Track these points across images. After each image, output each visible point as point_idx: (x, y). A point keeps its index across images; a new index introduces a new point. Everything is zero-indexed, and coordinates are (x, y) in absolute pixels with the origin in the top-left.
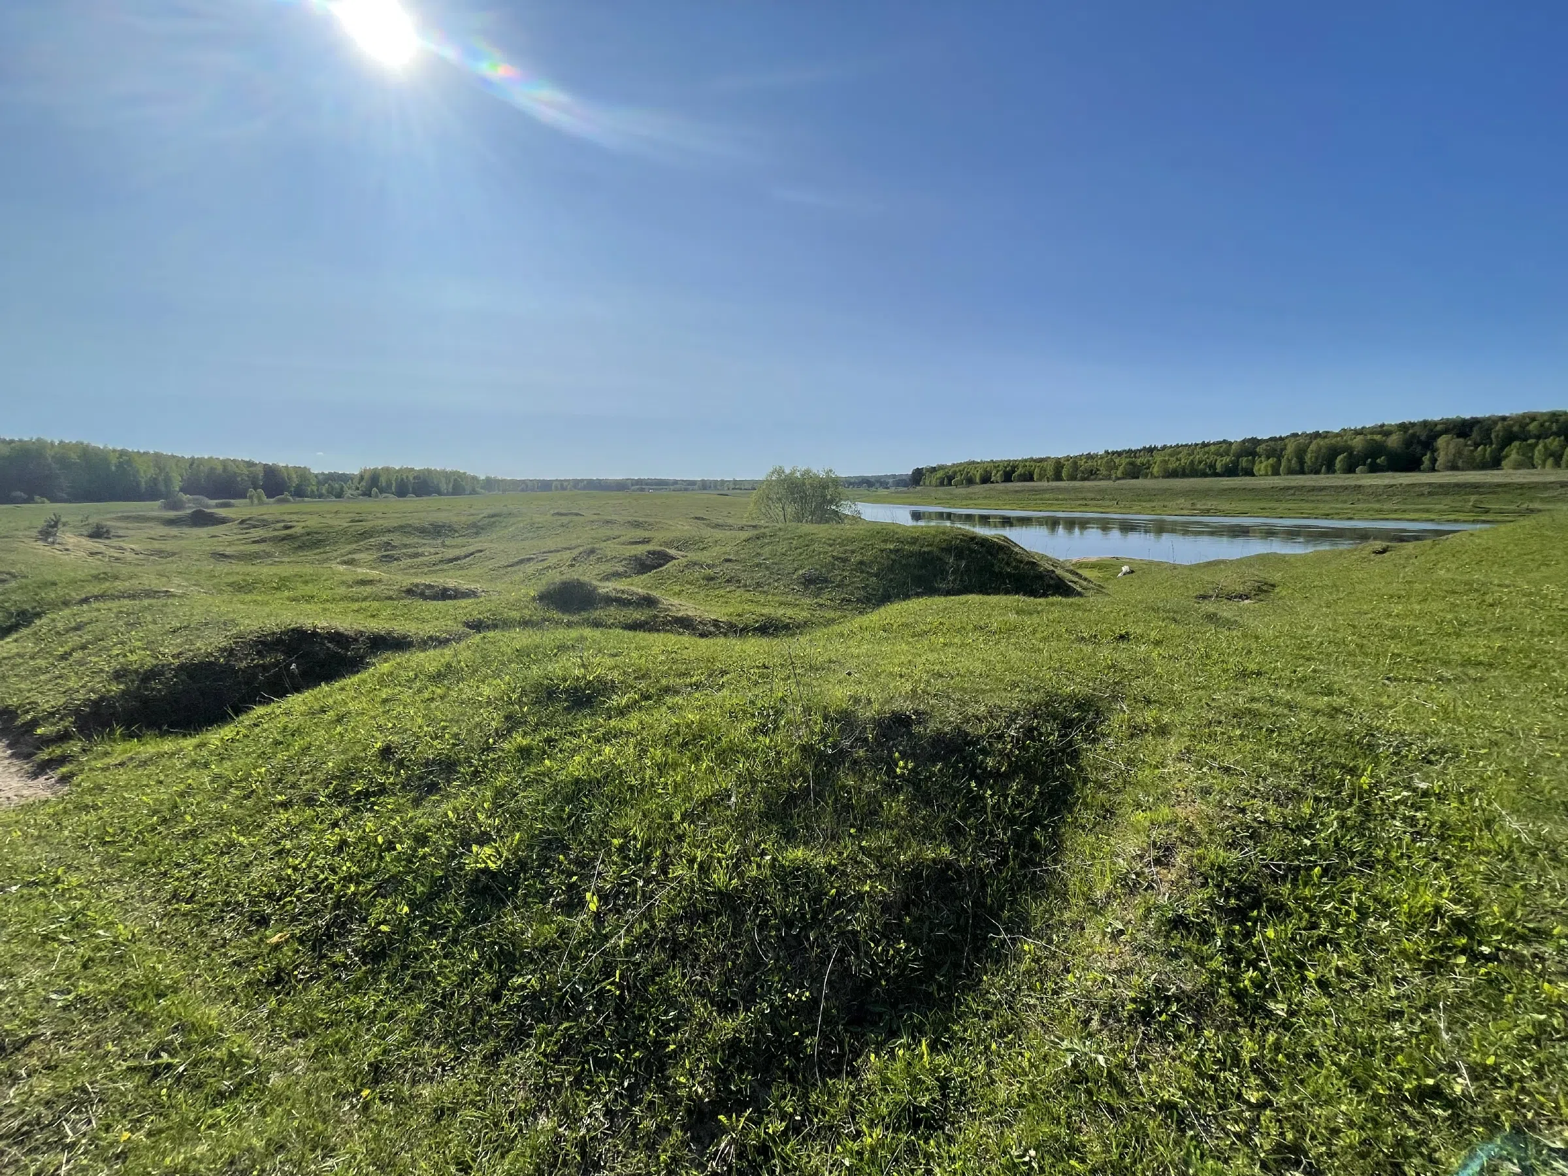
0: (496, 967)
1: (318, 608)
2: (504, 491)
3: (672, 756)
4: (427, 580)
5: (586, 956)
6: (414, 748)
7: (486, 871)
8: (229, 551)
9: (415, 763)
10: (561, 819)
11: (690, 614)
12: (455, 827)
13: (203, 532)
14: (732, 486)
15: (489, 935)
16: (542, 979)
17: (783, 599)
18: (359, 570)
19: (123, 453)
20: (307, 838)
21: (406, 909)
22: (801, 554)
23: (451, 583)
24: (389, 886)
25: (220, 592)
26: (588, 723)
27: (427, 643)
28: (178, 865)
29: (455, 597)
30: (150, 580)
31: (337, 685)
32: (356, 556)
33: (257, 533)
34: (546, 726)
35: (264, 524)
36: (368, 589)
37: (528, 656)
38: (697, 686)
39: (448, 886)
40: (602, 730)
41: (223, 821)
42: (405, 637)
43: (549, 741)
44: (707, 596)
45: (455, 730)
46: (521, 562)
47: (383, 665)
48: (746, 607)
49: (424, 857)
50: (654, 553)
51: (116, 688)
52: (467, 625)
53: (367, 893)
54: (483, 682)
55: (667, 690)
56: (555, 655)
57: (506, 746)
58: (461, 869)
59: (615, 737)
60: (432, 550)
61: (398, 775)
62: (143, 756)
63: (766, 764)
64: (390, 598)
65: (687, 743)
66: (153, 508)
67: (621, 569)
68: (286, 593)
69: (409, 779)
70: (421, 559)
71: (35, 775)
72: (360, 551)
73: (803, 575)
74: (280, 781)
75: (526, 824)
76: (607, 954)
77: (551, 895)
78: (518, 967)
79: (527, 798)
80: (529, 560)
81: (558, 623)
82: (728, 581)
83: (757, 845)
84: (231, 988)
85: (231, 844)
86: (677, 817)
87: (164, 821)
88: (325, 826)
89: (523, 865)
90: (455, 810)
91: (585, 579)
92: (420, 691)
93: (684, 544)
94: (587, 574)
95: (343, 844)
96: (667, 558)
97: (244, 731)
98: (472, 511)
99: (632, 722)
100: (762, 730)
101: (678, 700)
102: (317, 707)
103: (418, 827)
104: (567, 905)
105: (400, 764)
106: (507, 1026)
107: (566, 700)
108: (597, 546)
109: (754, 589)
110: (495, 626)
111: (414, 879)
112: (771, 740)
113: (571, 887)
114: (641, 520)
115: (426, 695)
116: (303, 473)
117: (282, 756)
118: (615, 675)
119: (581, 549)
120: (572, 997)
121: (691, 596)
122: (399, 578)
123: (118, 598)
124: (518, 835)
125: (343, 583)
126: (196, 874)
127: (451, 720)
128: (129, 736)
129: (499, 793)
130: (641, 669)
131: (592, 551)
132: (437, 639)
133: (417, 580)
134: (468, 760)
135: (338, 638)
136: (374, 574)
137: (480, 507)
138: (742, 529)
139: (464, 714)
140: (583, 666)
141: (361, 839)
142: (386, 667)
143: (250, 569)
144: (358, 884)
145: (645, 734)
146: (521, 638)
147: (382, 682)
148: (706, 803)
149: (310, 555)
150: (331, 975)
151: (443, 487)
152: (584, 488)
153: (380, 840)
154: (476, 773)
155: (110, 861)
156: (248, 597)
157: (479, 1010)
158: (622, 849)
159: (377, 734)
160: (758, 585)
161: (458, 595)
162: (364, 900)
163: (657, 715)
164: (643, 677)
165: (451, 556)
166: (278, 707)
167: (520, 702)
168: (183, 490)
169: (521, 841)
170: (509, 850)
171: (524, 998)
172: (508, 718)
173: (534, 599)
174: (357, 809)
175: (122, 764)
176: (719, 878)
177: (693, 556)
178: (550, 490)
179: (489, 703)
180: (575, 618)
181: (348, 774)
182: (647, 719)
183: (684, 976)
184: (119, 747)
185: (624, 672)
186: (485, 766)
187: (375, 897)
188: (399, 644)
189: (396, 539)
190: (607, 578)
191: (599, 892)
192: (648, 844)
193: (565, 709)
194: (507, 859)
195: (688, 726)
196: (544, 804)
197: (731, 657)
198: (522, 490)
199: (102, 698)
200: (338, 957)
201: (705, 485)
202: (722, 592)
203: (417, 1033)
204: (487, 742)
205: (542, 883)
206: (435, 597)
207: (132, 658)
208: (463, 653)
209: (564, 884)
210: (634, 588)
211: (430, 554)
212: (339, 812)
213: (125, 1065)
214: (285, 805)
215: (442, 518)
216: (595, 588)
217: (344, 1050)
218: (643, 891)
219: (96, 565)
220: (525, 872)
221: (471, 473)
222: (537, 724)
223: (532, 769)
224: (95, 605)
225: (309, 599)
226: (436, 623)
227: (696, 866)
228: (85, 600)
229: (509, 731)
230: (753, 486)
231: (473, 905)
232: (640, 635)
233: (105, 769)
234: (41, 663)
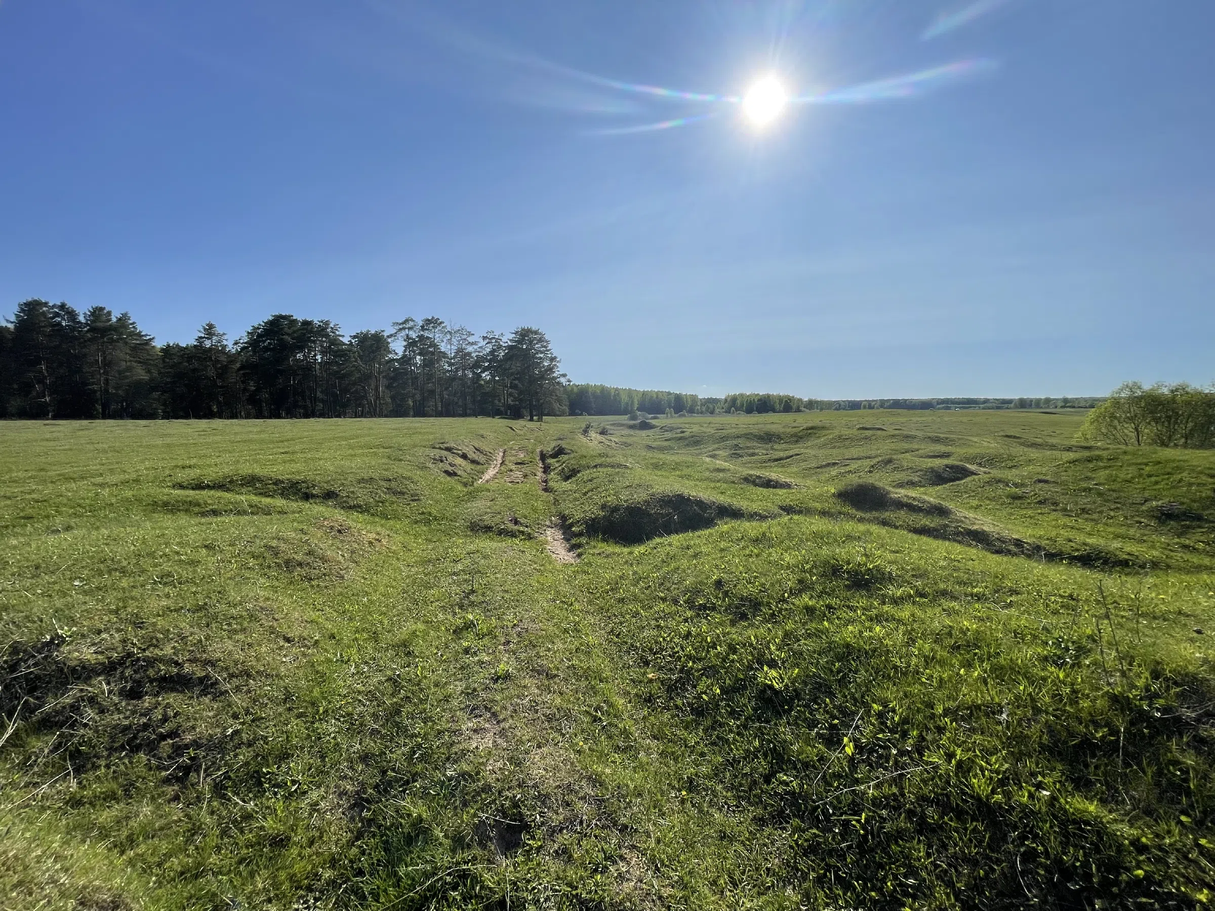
0: (769, 758)
1: (692, 483)
2: (822, 409)
3: (941, 653)
4: (758, 473)
5: (838, 787)
6: (735, 586)
7: (771, 687)
8: (654, 444)
9: (735, 596)
10: (832, 671)
11: (986, 528)
12: (755, 648)
13: (644, 433)
14: (1060, 404)
15: (768, 734)
16: (801, 786)
17: (1122, 530)
18: (718, 462)
19: (617, 389)
20: (672, 623)
21: (718, 691)
22: (1157, 483)
23: (773, 476)
24: (710, 671)
25: (647, 468)
26: (863, 602)
27: (753, 516)
28: (615, 615)
29: (775, 487)
30: (620, 459)
31: (697, 533)
32: (717, 452)
33: (668, 435)
34: (829, 595)
35: (671, 429)
36: (721, 475)
37: (822, 538)
38: (979, 598)
39: (745, 688)
40: (875, 611)
41: (636, 598)
42: (740, 510)
43: (829, 607)
44: (1011, 514)
45: (763, 580)
46: (828, 465)
47: (724, 526)
48: (1062, 532)
49: (733, 661)
50: (952, 467)
51: (602, 514)
52: (781, 508)
53: (699, 670)
54: (786, 551)
55: (944, 593)
56: (843, 542)
57: (797, 602)
58: (755, 679)
59: (887, 620)
60: (764, 452)
61: (724, 600)
62: (608, 552)
63: (1057, 697)
64: (733, 482)
65: (959, 647)
66: (624, 419)
67: (916, 479)
68: (678, 473)
69: (730, 605)
70: (755, 457)
71: (569, 551)
72: (718, 449)
73: (1159, 509)
74: (662, 584)
75: (804, 664)
76: (857, 795)
77: (816, 726)
78: (785, 767)
79: (807, 645)
80: (834, 464)
81: (853, 517)
82: (1040, 502)
83: (1033, 774)
84: (629, 693)
85: (637, 613)
86: (940, 710)
87: (612, 590)
88: (681, 620)
89: (797, 695)
90: (756, 637)
91: (880, 484)
92: (744, 548)
93: (990, 461)
94: (882, 480)
95: (689, 634)
96: (966, 473)
97: (649, 550)
98: (795, 424)
99: (905, 613)
100: (1058, 661)
101: (955, 605)
102: (685, 544)
103: (731, 639)
104: (827, 739)
105: (726, 594)
106: (773, 806)
107: (847, 580)
108: (895, 457)
109: (1077, 515)
110: (800, 512)
111: (726, 673)
112: (1067, 676)
113: (832, 727)
114: (942, 436)
115: (747, 552)
116: (694, 398)
117: (665, 569)
118: (893, 569)
119: (880, 459)
120: (822, 811)
121: (989, 512)
122: (741, 469)
123: (607, 466)
124: (797, 671)
125: (707, 469)
126: (621, 623)
127: (761, 573)
128: (604, 540)
129: (787, 635)
130: (919, 569)
131: (890, 461)
132: (760, 515)
133: (752, 472)
134: (768, 604)
135: (700, 503)
136: (726, 465)
137: (802, 420)
138: (1069, 449)
139: (770, 571)
140: (866, 555)
141: (698, 634)
142: (725, 528)
143: (661, 456)
144: (694, 662)
145: (915, 626)
146: (818, 524)
147: (721, 536)
148: (974, 709)
149: (693, 450)
150: (675, 712)
151: (777, 407)
152: (890, 407)
153: (709, 639)
154: (773, 615)
155: (590, 602)
156: (659, 473)
157: (755, 782)
158: (880, 715)
159: (715, 571)
160: (1083, 510)
161: (777, 485)
162: (696, 674)
163: (930, 612)
164: (921, 576)
165: (776, 457)
166: (666, 540)
167: (810, 572)
168: (638, 409)
169: (798, 675)
170: (789, 679)
171: (787, 793)
172: (801, 581)
173: (834, 495)
174: (698, 615)
175: (599, 554)
176: (979, 784)
177: (996, 473)
178: (859, 408)
179: (788, 568)
180: (867, 515)
181: (697, 592)
182: (919, 613)
183: (928, 855)
184: (600, 545)
185: (903, 569)
186: (780, 612)
187: (702, 675)
188: (735, 514)
189: (741, 442)
190: (901, 485)
191: (856, 741)
192: (905, 721)
193: (846, 586)
194: (787, 685)
195: (964, 632)
196: (819, 655)
197: (1026, 579)
198: (836, 409)
199: (596, 518)
200: (679, 702)
201: (1023, 404)
202: (1030, 512)
203: (716, 775)
204: (783, 595)
205: (811, 714)
206: (762, 486)
207: (609, 499)
208: (774, 528)
209: (827, 722)
210: (926, 498)
211: (763, 454)
212: (689, 614)
213: (585, 708)
214: (664, 600)
215: (774, 428)
216: (888, 493)
217: (676, 760)
218: (896, 760)
219: (600, 449)
220: (799, 701)
221: (797, 396)
222: (821, 592)
223: (814, 625)
224: (599, 469)
225: (688, 477)
226: (760, 503)
227: (953, 761)
228: (596, 466)
229: (800, 591)
230: (1092, 404)
231: (760, 708)
232: (924, 539)
233: (593, 555)
234: (577, 495)
